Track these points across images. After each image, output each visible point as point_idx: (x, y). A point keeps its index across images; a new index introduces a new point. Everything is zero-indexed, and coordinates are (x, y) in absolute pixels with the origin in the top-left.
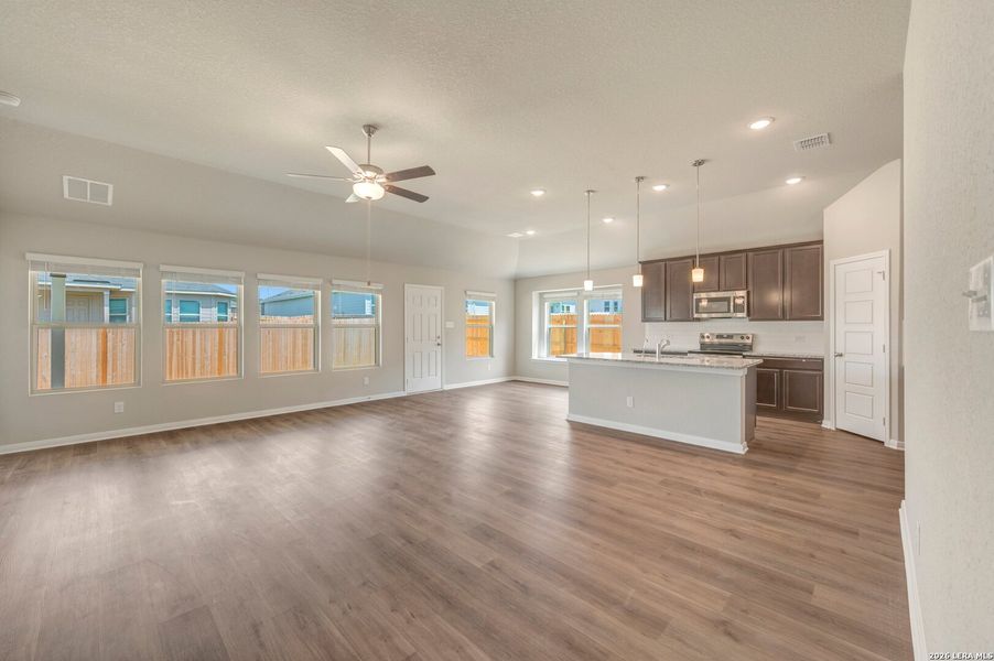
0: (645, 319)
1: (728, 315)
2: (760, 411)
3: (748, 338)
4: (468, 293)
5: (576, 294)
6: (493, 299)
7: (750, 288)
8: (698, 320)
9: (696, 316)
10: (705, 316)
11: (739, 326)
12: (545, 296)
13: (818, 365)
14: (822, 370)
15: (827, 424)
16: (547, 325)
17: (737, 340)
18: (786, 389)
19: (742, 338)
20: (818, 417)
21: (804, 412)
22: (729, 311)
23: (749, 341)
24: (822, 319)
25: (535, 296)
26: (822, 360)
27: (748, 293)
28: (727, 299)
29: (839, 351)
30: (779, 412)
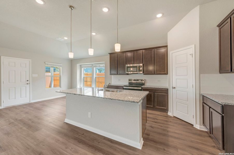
0: (111, 74)
1: (137, 72)
2: (147, 108)
3: (143, 81)
4: (46, 63)
5: (91, 65)
6: (61, 66)
7: (144, 63)
8: (128, 74)
9: (127, 73)
10: (130, 73)
11: (140, 77)
12: (82, 66)
13: (166, 91)
14: (168, 93)
15: (170, 114)
16: (83, 76)
17: (139, 81)
18: (156, 99)
19: (141, 81)
20: (166, 110)
21: (162, 109)
22: (137, 71)
23: (144, 82)
24: (167, 74)
25: (78, 65)
26: (168, 89)
27: (143, 65)
28: (136, 67)
29: (174, 86)
30: (154, 108)
